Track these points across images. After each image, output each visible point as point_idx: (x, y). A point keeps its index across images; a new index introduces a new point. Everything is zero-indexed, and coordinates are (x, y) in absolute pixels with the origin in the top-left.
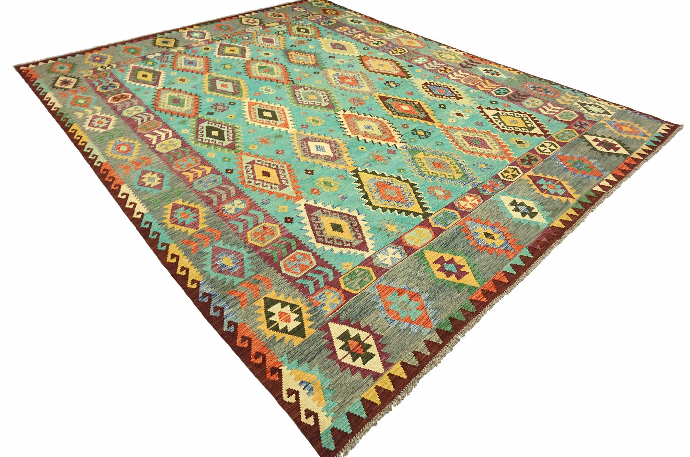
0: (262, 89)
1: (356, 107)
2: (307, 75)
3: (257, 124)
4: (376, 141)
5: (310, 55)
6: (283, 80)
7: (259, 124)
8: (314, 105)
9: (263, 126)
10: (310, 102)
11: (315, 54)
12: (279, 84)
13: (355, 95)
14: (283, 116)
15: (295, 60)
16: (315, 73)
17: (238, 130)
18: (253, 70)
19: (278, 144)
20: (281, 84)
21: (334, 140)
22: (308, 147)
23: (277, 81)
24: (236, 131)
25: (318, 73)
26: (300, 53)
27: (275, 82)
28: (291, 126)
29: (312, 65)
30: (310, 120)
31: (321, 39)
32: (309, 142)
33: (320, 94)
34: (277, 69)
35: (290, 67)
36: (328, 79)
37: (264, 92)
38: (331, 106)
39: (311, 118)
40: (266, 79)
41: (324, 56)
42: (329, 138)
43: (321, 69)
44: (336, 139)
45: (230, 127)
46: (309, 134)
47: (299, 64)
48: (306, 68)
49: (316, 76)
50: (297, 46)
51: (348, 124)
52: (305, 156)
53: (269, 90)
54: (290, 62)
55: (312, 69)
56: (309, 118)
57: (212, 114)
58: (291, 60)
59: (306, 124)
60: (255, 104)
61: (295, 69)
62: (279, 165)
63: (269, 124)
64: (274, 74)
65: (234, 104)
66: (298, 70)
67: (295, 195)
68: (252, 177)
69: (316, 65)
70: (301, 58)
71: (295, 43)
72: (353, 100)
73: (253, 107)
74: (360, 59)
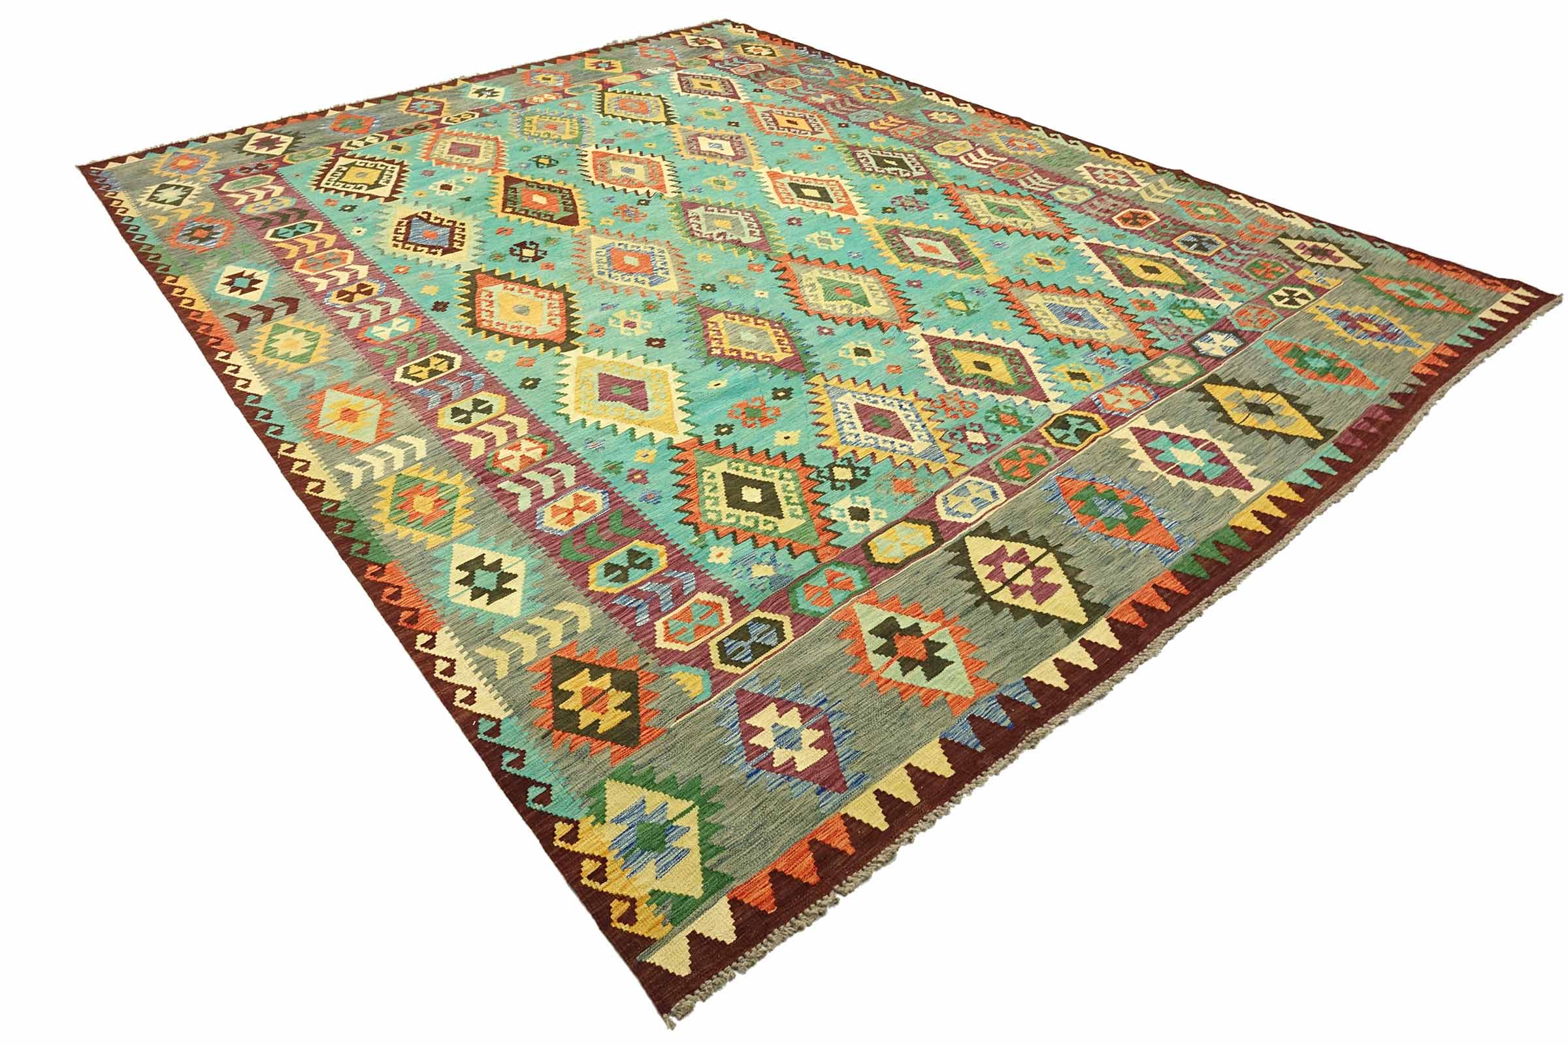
0: (838, 245)
1: (635, 205)
2: (733, 279)
3: (826, 177)
4: (626, 153)
5: (722, 355)
6: (794, 267)
7: (821, 178)
8: (719, 208)
9: (814, 176)
10: (728, 214)
11: (709, 357)
12: (802, 253)
13: (629, 228)
14: (780, 190)
15: (771, 331)
16: (713, 289)
17: (854, 168)
18: (881, 295)
19: (782, 153)
20: (796, 254)
21: (692, 156)
22: (734, 149)
23: (806, 260)
24: (857, 167)
25: (703, 287)
26: (756, 361)
27: (811, 258)
28: (764, 175)
29: (718, 311)
30: (730, 184)
31: (679, 439)
32: (734, 155)
33: (704, 230)
34: (816, 298)
35: (781, 305)
36: (681, 268)
37: (830, 237)
38: (686, 207)
39: (727, 188)
40: (836, 265)
41: (679, 349)
42: (699, 158)
43: (694, 297)
44: (687, 156)
45: (871, 172)
46: (732, 164)
47: (756, 316)
48: (736, 303)
49: (707, 279)
50: (768, 395)
51: (662, 175)
52: (738, 137)
53: (821, 240)
54: (782, 325)
55: (719, 299)
56: (731, 187)
57: (917, 192)
58: (781, 333)
59: (737, 178)
60: (840, 210)
61: (766, 295)
62: (776, 130)
63: (804, 180)
64: (820, 280)
65: (885, 210)
66: (757, 293)
67: (754, 106)
68: (810, 121)
69: (706, 312)
70: (753, 338)
71: (778, 413)
72: (636, 216)
73: (843, 205)
74: (572, 335)
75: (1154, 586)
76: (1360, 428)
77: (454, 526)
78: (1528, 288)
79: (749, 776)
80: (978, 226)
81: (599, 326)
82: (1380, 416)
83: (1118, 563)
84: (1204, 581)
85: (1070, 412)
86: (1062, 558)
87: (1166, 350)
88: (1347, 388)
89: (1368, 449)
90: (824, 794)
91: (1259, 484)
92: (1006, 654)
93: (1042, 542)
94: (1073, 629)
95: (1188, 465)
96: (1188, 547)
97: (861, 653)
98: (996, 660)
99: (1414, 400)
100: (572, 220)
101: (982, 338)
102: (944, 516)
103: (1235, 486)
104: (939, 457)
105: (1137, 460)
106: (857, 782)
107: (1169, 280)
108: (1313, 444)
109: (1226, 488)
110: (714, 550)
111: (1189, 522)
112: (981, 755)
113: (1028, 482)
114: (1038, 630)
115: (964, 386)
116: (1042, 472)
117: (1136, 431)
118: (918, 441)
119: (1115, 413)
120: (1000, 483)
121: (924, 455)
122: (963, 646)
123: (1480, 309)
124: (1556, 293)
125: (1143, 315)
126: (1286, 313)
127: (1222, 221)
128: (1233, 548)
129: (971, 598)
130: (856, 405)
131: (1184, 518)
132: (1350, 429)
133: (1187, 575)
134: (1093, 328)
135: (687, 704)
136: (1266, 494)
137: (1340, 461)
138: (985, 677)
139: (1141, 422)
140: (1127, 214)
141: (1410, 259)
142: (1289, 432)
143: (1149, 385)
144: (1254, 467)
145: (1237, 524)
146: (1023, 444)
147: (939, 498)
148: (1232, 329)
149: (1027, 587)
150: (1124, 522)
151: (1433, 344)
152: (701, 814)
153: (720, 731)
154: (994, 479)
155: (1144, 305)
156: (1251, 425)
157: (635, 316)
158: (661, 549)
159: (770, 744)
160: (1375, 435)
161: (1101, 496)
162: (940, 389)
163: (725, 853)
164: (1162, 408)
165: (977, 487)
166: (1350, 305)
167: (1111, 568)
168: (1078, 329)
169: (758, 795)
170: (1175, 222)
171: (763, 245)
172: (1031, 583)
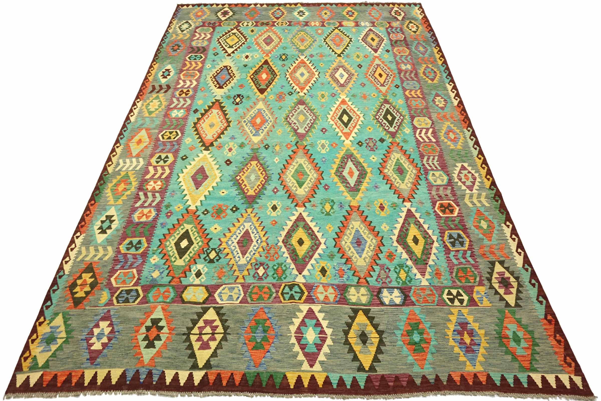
1: (286, 93)
2: (277, 148)
3: (359, 113)
4: (310, 65)
5: (238, 180)
6: (300, 153)
7: (357, 112)
8: (309, 109)
9: (356, 110)
10: (308, 114)
11: (234, 179)
13: (274, 104)
14: (337, 111)
15: (262, 179)
16: (267, 148)
18: (310, 185)
19: (359, 91)
20: (308, 148)
21: (329, 77)
23: (307, 153)
25: (265, 146)
26: (243, 190)
27: (309, 152)
28: (341, 100)
29: (258, 160)
30: (325, 98)
31: (192, 207)
32: (342, 83)
33: (292, 118)
34: (290, 173)
35: (277, 169)
36: (268, 133)
37: (327, 145)
38: (300, 103)
40: (313, 160)
41: (231, 169)
42: (330, 79)
43: (259, 149)
44: (327, 76)
45: (376, 120)
46: (336, 88)
47: (265, 169)
48: (266, 159)
49: (270, 143)
50: (231, 207)
51: (309, 83)
53: (322, 145)
54: (267, 179)
55: (264, 154)
56: (324, 101)
58: (263, 182)
59: (331, 96)
60: (345, 134)
61: (278, 161)
62: (370, 77)
63: (351, 110)
64: (300, 165)
65: (359, 142)
66: (276, 159)
67: (377, 59)
68: (388, 78)
69: (254, 158)
70: (254, 179)
71: (225, 216)
72: (282, 99)
74: (212, 145)
75: (232, 374)
76: (387, 379)
77: (120, 200)
78: (584, 380)
79: (82, 340)
80: (381, 172)
81: (222, 145)
82: (403, 381)
83: (234, 356)
84: (248, 386)
85: (301, 285)
86: (224, 339)
87: (369, 284)
88: (410, 358)
89: (377, 389)
90: (88, 361)
91: (317, 367)
92: (169, 358)
93: (226, 328)
94: (195, 367)
95: (306, 339)
96: (261, 369)
97: (142, 324)
98: (165, 357)
99: (427, 386)
100: (262, 91)
101: (315, 229)
102: (216, 295)
103: (308, 361)
104: (241, 271)
105: (293, 322)
106: (97, 365)
107: (416, 252)
108: (361, 369)
109: (304, 359)
110: (155, 257)
111: (275, 360)
112: (126, 384)
113: (253, 302)
114: (186, 358)
115: (285, 246)
116: (260, 302)
117: (311, 311)
118: (244, 259)
119: (314, 297)
120: (245, 296)
121: (239, 266)
122: (165, 346)
123: (538, 371)
124: (595, 395)
125: (384, 260)
126: (442, 303)
127: (483, 234)
128: (274, 382)
129: (185, 330)
130: (247, 230)
131: (275, 358)
132: (383, 376)
133: (246, 378)
134: (358, 253)
135: (96, 304)
136: (312, 373)
137: (359, 385)
138: (156, 361)
139: (316, 308)
140: (446, 203)
141: (546, 318)
142: (359, 357)
143: (342, 294)
144: (326, 360)
145: (287, 375)
146: (271, 285)
147: (224, 286)
148: (407, 293)
149: (203, 340)
150: (257, 343)
151: (483, 370)
152: (64, 342)
153: (92, 319)
154: (245, 293)
155: (391, 256)
156: (351, 342)
157: (235, 147)
158: (146, 245)
159: (96, 334)
160: (389, 386)
161: (263, 326)
162: (276, 242)
163: (55, 359)
164: (331, 308)
165: (237, 292)
166: (475, 321)
167: (231, 356)
168: (352, 249)
169: (77, 348)
170: (461, 221)
171: (302, 137)
172: (205, 340)
